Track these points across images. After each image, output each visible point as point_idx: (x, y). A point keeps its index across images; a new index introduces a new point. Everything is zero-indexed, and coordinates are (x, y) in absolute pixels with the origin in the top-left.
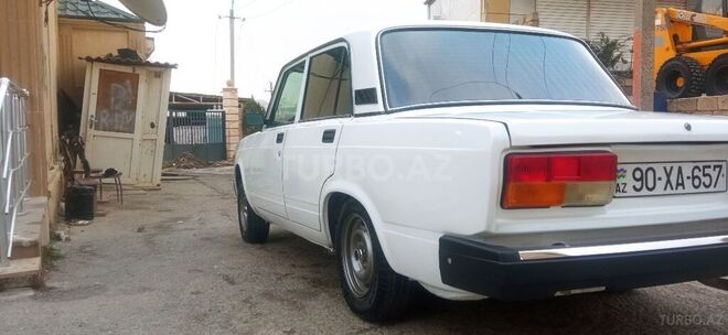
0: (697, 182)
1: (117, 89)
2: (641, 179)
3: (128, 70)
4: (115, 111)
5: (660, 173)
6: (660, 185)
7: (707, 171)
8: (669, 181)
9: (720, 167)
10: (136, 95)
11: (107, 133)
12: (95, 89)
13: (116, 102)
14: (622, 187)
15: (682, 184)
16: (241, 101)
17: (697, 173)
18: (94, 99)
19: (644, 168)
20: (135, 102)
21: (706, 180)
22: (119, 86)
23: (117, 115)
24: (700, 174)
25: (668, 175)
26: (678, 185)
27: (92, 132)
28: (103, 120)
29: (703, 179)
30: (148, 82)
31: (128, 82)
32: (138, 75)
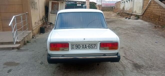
0: (89, 47)
1: (55, 6)
2: (77, 47)
3: (57, 2)
4: (54, 10)
5: (81, 45)
6: (81, 48)
7: (92, 45)
8: (83, 47)
9: (95, 45)
10: (58, 7)
11: (53, 15)
12: (51, 6)
13: (55, 8)
14: (73, 48)
15: (86, 48)
16: (90, 2)
17: (89, 46)
18: (51, 8)
19: (78, 45)
20: (58, 8)
21: (92, 47)
22: (55, 5)
23: (55, 11)
24: (90, 46)
25: (83, 46)
26: (85, 48)
27: (51, 14)
28: (52, 12)
29: (91, 47)
30: (61, 4)
31: (57, 4)
32: (59, 3)
